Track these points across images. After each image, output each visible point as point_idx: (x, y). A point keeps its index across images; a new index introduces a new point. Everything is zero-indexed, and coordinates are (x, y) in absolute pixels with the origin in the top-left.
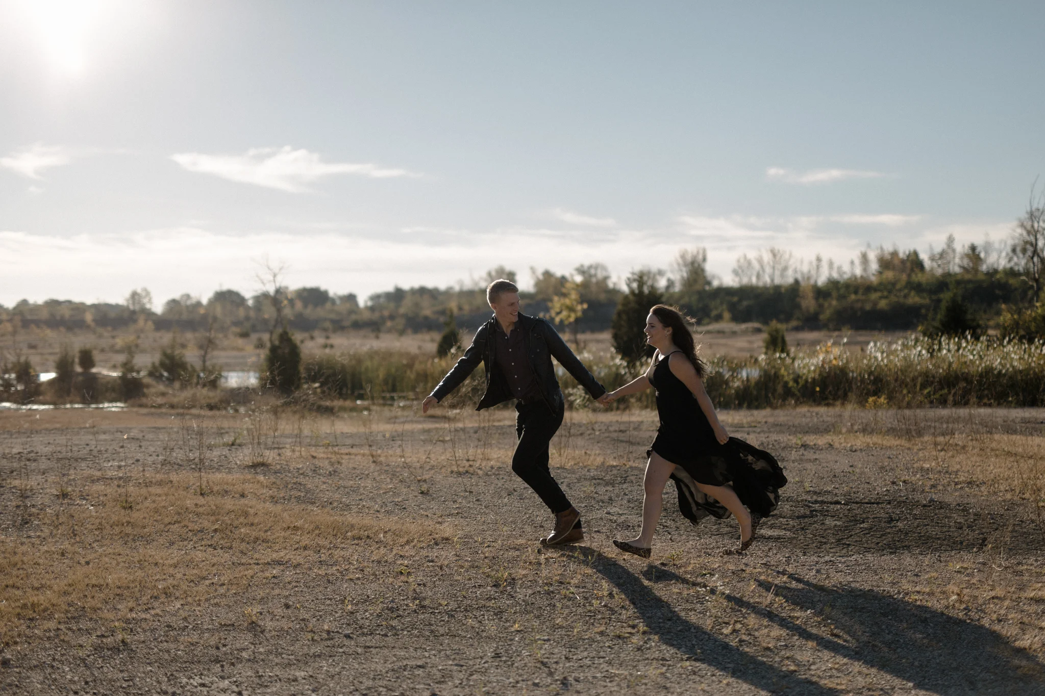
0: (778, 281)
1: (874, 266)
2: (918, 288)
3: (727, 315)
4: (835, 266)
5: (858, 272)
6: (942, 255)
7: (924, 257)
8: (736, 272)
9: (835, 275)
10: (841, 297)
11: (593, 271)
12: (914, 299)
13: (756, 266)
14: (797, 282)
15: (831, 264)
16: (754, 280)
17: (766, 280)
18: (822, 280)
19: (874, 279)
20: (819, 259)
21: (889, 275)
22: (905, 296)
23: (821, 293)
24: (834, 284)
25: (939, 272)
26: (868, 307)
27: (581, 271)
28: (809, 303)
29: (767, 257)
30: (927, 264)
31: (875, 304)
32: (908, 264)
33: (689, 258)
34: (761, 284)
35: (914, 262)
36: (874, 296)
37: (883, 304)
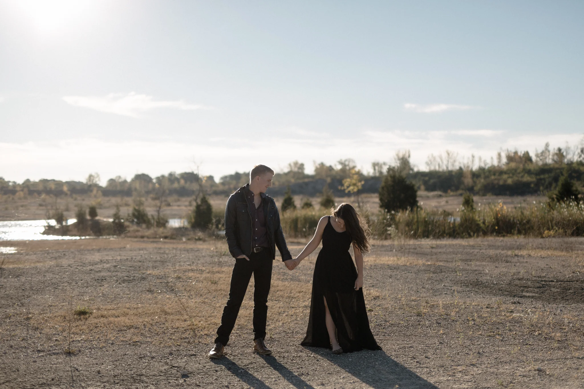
0: (450, 168)
1: (504, 160)
2: (529, 172)
3: (423, 187)
4: (483, 160)
5: (496, 163)
6: (543, 153)
7: (532, 155)
8: (427, 164)
9: (483, 165)
10: (486, 177)
11: (347, 163)
12: (527, 178)
13: (438, 160)
14: (461, 169)
15: (480, 159)
16: (437, 168)
17: (444, 168)
18: (475, 167)
19: (504, 168)
20: (473, 157)
21: (513, 165)
22: (522, 177)
23: (475, 175)
24: (482, 170)
25: (540, 163)
26: (501, 183)
27: (341, 163)
28: (468, 181)
29: (444, 156)
30: (534, 158)
31: (505, 181)
32: (524, 159)
33: (401, 156)
34: (441, 170)
35: (527, 158)
36: (505, 176)
37: (510, 181)
